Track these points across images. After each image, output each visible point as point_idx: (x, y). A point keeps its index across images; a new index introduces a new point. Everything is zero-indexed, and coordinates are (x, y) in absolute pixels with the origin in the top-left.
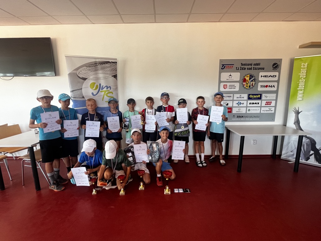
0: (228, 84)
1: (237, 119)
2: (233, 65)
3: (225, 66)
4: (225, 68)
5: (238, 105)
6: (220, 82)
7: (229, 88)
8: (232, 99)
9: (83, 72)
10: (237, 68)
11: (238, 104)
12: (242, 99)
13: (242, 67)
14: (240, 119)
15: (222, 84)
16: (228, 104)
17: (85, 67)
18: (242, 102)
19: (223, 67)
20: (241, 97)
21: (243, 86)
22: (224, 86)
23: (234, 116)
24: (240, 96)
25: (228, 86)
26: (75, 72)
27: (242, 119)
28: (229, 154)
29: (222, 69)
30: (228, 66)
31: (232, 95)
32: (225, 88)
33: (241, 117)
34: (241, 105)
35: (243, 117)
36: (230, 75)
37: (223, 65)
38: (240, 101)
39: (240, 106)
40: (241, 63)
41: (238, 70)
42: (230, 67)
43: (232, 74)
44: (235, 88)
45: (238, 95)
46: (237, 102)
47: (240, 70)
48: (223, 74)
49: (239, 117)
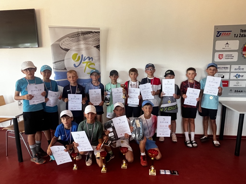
0: (225, 54)
1: (235, 94)
2: (231, 31)
3: (221, 34)
4: (221, 35)
5: (237, 78)
6: (214, 51)
7: (225, 58)
8: (229, 71)
9: (66, 43)
10: (235, 35)
11: (236, 76)
12: (241, 71)
13: (242, 34)
14: (238, 94)
15: (217, 54)
16: (224, 76)
17: (68, 38)
18: (241, 74)
19: (218, 34)
20: (240, 69)
21: (243, 56)
22: (219, 56)
23: (231, 90)
24: (239, 67)
25: (224, 56)
26: (58, 43)
27: (241, 94)
28: (224, 135)
29: (217, 36)
30: (224, 33)
31: (229, 66)
32: (220, 59)
33: (240, 92)
34: (240, 78)
35: (242, 91)
36: (227, 44)
37: (219, 32)
38: (239, 74)
39: (238, 79)
40: (241, 30)
41: (237, 37)
42: (227, 34)
43: (229, 42)
44: (232, 58)
45: (237, 67)
46: (235, 74)
47: (240, 37)
48: (217, 42)
49: (237, 91)
